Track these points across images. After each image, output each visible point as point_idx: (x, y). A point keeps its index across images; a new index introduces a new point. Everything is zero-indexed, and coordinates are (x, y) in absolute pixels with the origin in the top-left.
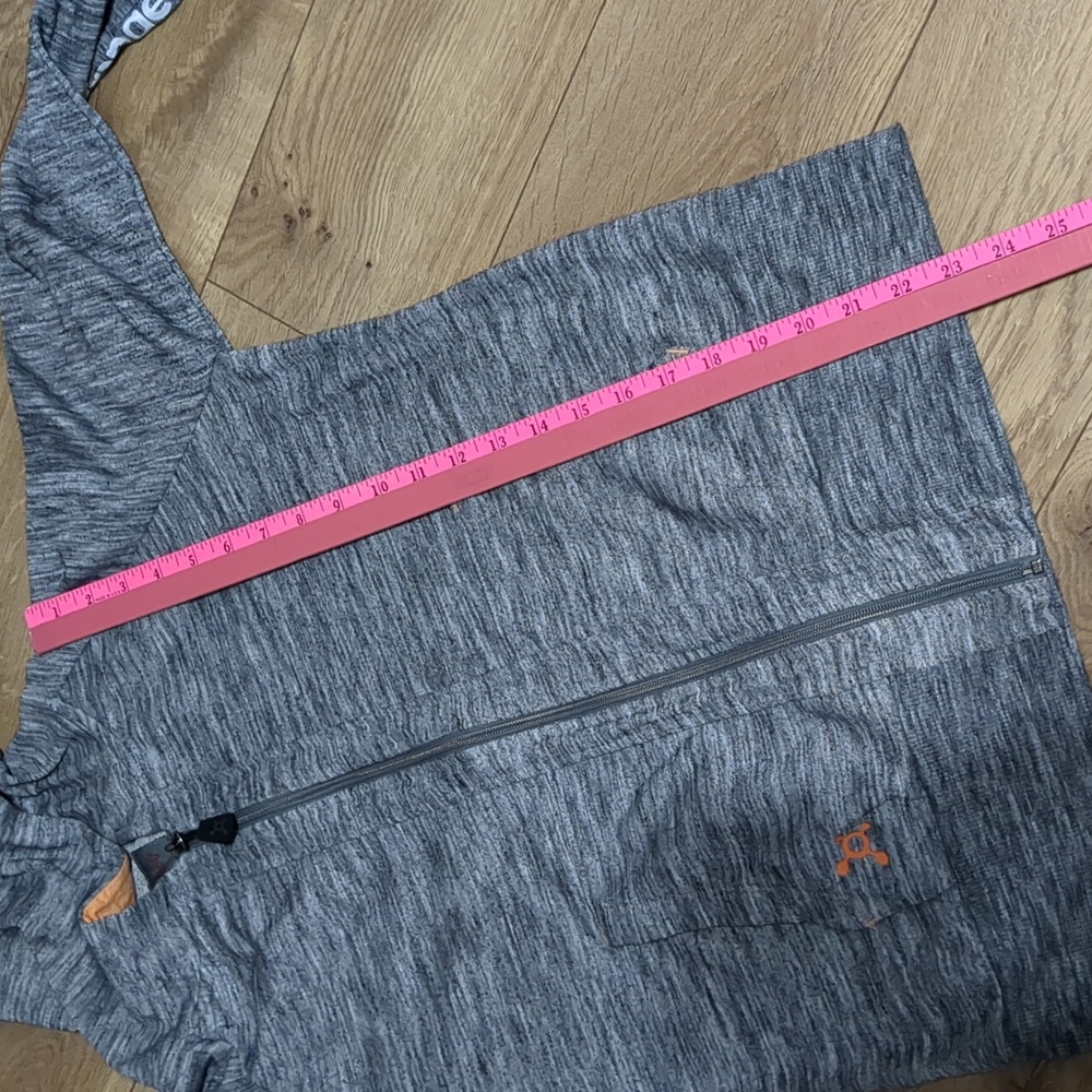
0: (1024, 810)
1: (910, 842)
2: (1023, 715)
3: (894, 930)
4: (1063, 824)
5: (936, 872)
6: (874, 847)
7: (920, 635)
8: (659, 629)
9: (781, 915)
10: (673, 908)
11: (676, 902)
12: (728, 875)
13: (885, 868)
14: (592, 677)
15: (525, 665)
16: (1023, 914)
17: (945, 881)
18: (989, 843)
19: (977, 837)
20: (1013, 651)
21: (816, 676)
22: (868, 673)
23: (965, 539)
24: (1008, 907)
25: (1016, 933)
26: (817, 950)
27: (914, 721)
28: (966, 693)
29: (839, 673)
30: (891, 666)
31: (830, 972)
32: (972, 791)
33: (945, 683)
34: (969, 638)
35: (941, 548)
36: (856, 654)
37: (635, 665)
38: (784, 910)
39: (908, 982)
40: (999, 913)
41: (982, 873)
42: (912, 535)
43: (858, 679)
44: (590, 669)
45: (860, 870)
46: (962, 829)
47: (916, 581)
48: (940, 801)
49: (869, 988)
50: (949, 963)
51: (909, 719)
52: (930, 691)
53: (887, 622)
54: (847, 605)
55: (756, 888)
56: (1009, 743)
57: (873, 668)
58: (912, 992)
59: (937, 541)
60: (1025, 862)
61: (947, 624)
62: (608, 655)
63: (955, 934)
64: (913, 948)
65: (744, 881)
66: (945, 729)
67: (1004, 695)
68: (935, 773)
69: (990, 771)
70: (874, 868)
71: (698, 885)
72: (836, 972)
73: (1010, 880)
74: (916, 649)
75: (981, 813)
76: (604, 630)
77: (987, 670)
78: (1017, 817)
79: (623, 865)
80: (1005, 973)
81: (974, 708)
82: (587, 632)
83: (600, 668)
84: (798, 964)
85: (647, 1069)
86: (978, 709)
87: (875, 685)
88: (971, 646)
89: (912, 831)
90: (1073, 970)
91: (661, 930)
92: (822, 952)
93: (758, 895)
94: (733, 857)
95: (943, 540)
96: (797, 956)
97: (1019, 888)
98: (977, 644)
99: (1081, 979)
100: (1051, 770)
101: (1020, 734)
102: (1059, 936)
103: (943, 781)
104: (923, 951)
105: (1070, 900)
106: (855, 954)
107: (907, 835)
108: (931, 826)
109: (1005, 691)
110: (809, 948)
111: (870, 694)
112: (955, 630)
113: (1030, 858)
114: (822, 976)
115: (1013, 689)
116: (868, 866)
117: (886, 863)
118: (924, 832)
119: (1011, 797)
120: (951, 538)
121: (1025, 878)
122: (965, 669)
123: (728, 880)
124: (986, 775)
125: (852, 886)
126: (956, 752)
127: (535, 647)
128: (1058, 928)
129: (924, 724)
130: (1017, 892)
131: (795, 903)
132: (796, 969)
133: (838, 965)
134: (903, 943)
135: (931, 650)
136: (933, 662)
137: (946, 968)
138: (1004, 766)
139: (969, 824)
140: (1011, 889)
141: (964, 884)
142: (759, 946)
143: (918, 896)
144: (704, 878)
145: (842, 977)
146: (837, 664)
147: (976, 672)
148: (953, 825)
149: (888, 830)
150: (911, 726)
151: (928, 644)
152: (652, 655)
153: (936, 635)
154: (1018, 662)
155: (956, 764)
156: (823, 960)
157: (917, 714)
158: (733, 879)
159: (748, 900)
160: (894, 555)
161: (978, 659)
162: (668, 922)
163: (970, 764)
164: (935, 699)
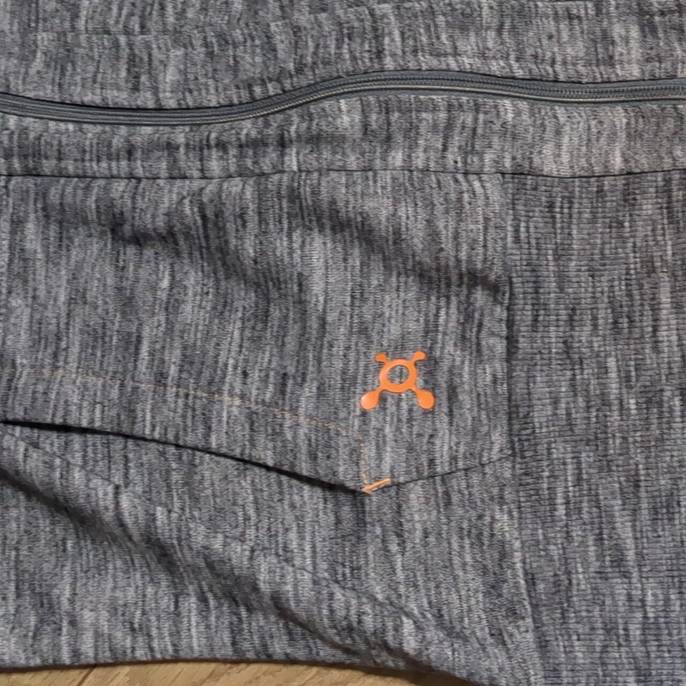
0: (626, 380)
1: (466, 387)
2: (658, 264)
3: (399, 506)
4: (671, 410)
5: (488, 434)
6: (421, 382)
7: (558, 133)
8: (235, 46)
9: (253, 445)
10: (115, 393)
11: (122, 385)
12: (206, 374)
13: (426, 413)
14: (122, 84)
15: (44, 38)
16: (586, 516)
17: (496, 448)
18: (569, 414)
19: (555, 402)
20: (668, 181)
21: (413, 146)
22: (482, 160)
23: (650, 39)
24: (567, 503)
25: (568, 536)
26: (286, 502)
27: (523, 235)
28: (593, 220)
29: (445, 148)
30: (514, 158)
31: (293, 535)
32: (565, 342)
33: (571, 203)
34: (618, 154)
35: (617, 39)
36: (474, 130)
37: (184, 86)
38: (261, 439)
39: (401, 576)
40: (553, 508)
41: (549, 449)
42: (591, 12)
43: (465, 163)
44: (123, 74)
45: (391, 408)
46: (540, 388)
47: (571, 72)
48: (523, 343)
49: (340, 569)
50: (468, 559)
51: (517, 231)
52: (551, 206)
53: (524, 105)
54: (485, 70)
55: (237, 402)
56: (630, 295)
57: (489, 157)
58: (402, 589)
59: (617, 30)
60: (606, 449)
61: (594, 130)
62: (156, 63)
63: (487, 519)
64: (418, 534)
65: (226, 388)
66: (557, 257)
67: (640, 234)
68: (529, 307)
69: (595, 326)
70: (410, 410)
71: (160, 378)
72: (302, 538)
73: (579, 469)
74: (549, 149)
75: (569, 373)
76: (165, 32)
77: (629, 199)
78: (614, 388)
79: (63, 320)
80: (541, 586)
81: (599, 241)
82: (142, 27)
83: (137, 77)
84: (251, 512)
85: (17, 549)
86: (603, 243)
87: (485, 177)
88: (617, 163)
89: (474, 374)
90: (643, 601)
91: (85, 413)
92: (293, 506)
93: (235, 411)
94: (223, 354)
95: (623, 33)
96: (256, 501)
97: (588, 480)
98: (626, 161)
99: (651, 615)
100: (674, 338)
101: (646, 286)
102: (631, 555)
103: (535, 320)
104: (432, 539)
105: (655, 510)
106: (338, 521)
107: (466, 377)
108: (500, 375)
109: (643, 230)
110: (276, 497)
111: (477, 184)
112: (603, 141)
113: (614, 445)
114: (280, 539)
115: (653, 230)
116: (404, 405)
117: (428, 406)
118: (489, 378)
119: (612, 363)
120: (635, 32)
121: (601, 469)
122: (600, 191)
123: (203, 382)
124: (588, 328)
125: (374, 423)
126: (561, 289)
127: (67, 25)
128: (630, 543)
129: (533, 242)
130: (585, 487)
131: (281, 433)
132: (247, 518)
133: (308, 528)
134: (406, 526)
135: (565, 158)
136: (565, 171)
137: (464, 564)
138: (615, 322)
139: (549, 383)
140: (579, 480)
141: (523, 457)
142: (207, 474)
143: (454, 459)
144: (173, 371)
145: (308, 547)
146: (446, 138)
147: (613, 199)
148: (530, 378)
149: (445, 365)
150: (517, 239)
151: (564, 148)
152: (211, 82)
153: (576, 140)
154: (670, 197)
155: (557, 304)
156: (290, 517)
157: (528, 228)
158: (211, 383)
159: (219, 415)
160: (558, 31)
161: (621, 182)
162: (98, 407)
163: (574, 309)
164: (553, 217)
